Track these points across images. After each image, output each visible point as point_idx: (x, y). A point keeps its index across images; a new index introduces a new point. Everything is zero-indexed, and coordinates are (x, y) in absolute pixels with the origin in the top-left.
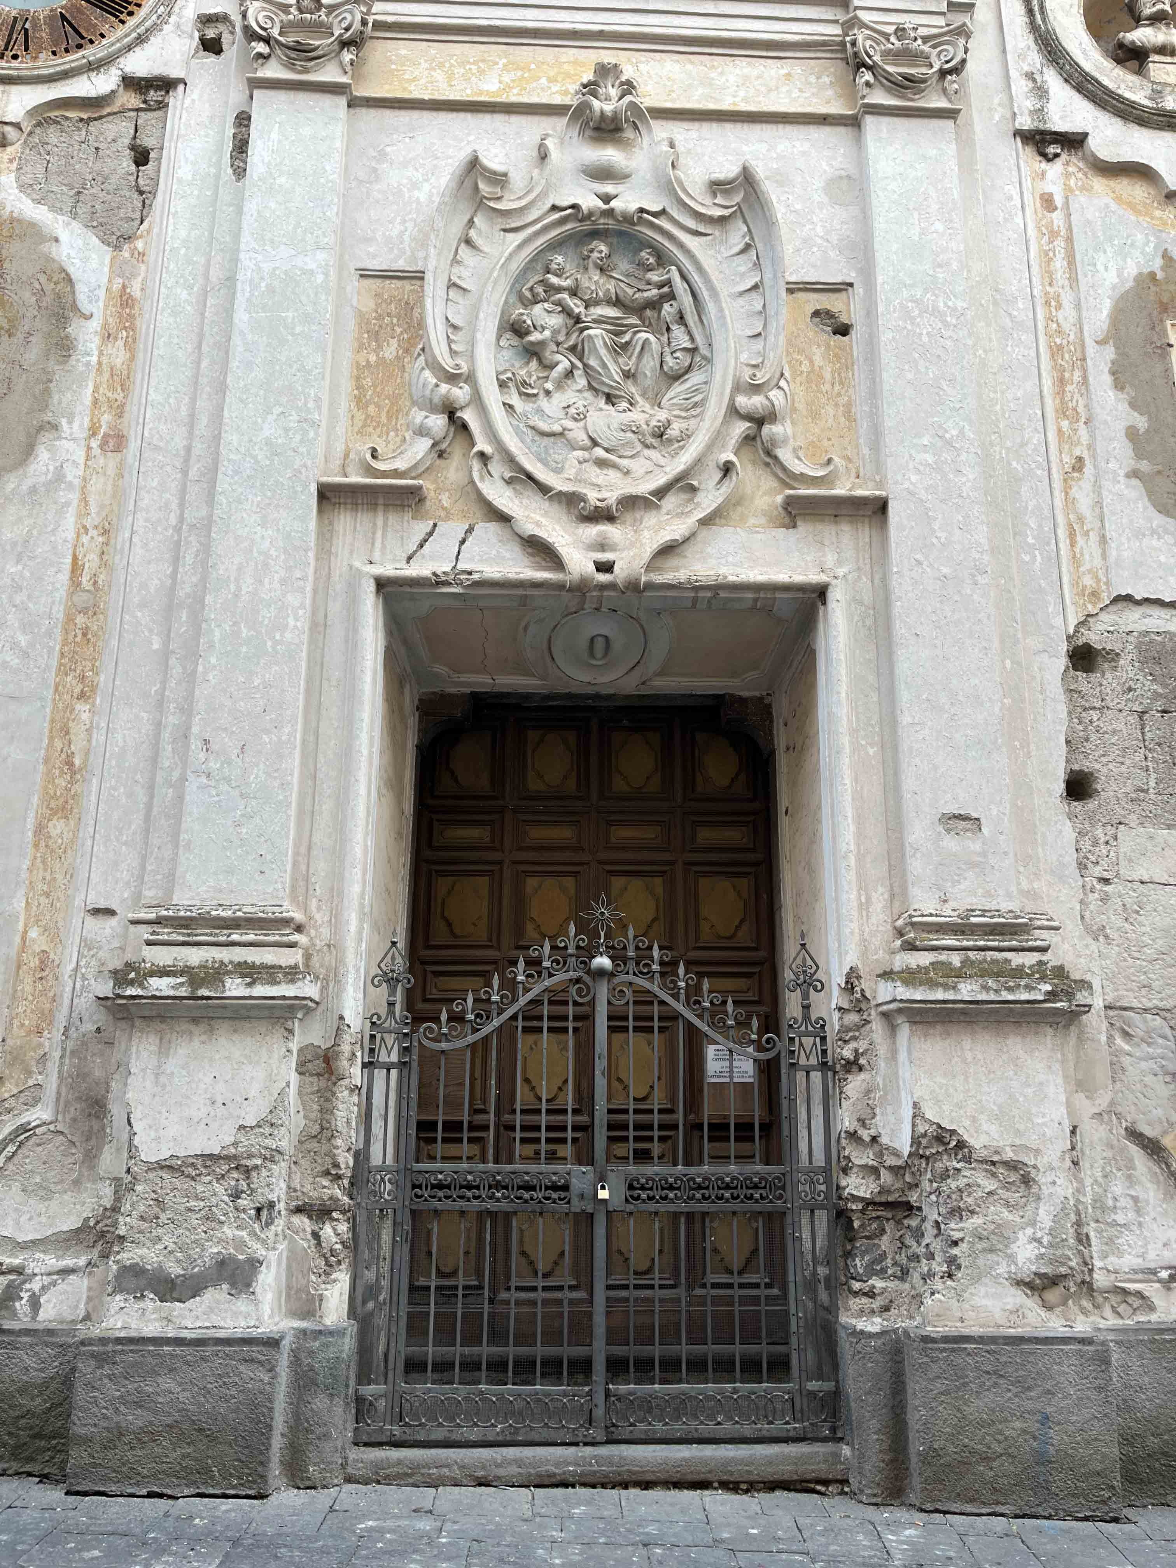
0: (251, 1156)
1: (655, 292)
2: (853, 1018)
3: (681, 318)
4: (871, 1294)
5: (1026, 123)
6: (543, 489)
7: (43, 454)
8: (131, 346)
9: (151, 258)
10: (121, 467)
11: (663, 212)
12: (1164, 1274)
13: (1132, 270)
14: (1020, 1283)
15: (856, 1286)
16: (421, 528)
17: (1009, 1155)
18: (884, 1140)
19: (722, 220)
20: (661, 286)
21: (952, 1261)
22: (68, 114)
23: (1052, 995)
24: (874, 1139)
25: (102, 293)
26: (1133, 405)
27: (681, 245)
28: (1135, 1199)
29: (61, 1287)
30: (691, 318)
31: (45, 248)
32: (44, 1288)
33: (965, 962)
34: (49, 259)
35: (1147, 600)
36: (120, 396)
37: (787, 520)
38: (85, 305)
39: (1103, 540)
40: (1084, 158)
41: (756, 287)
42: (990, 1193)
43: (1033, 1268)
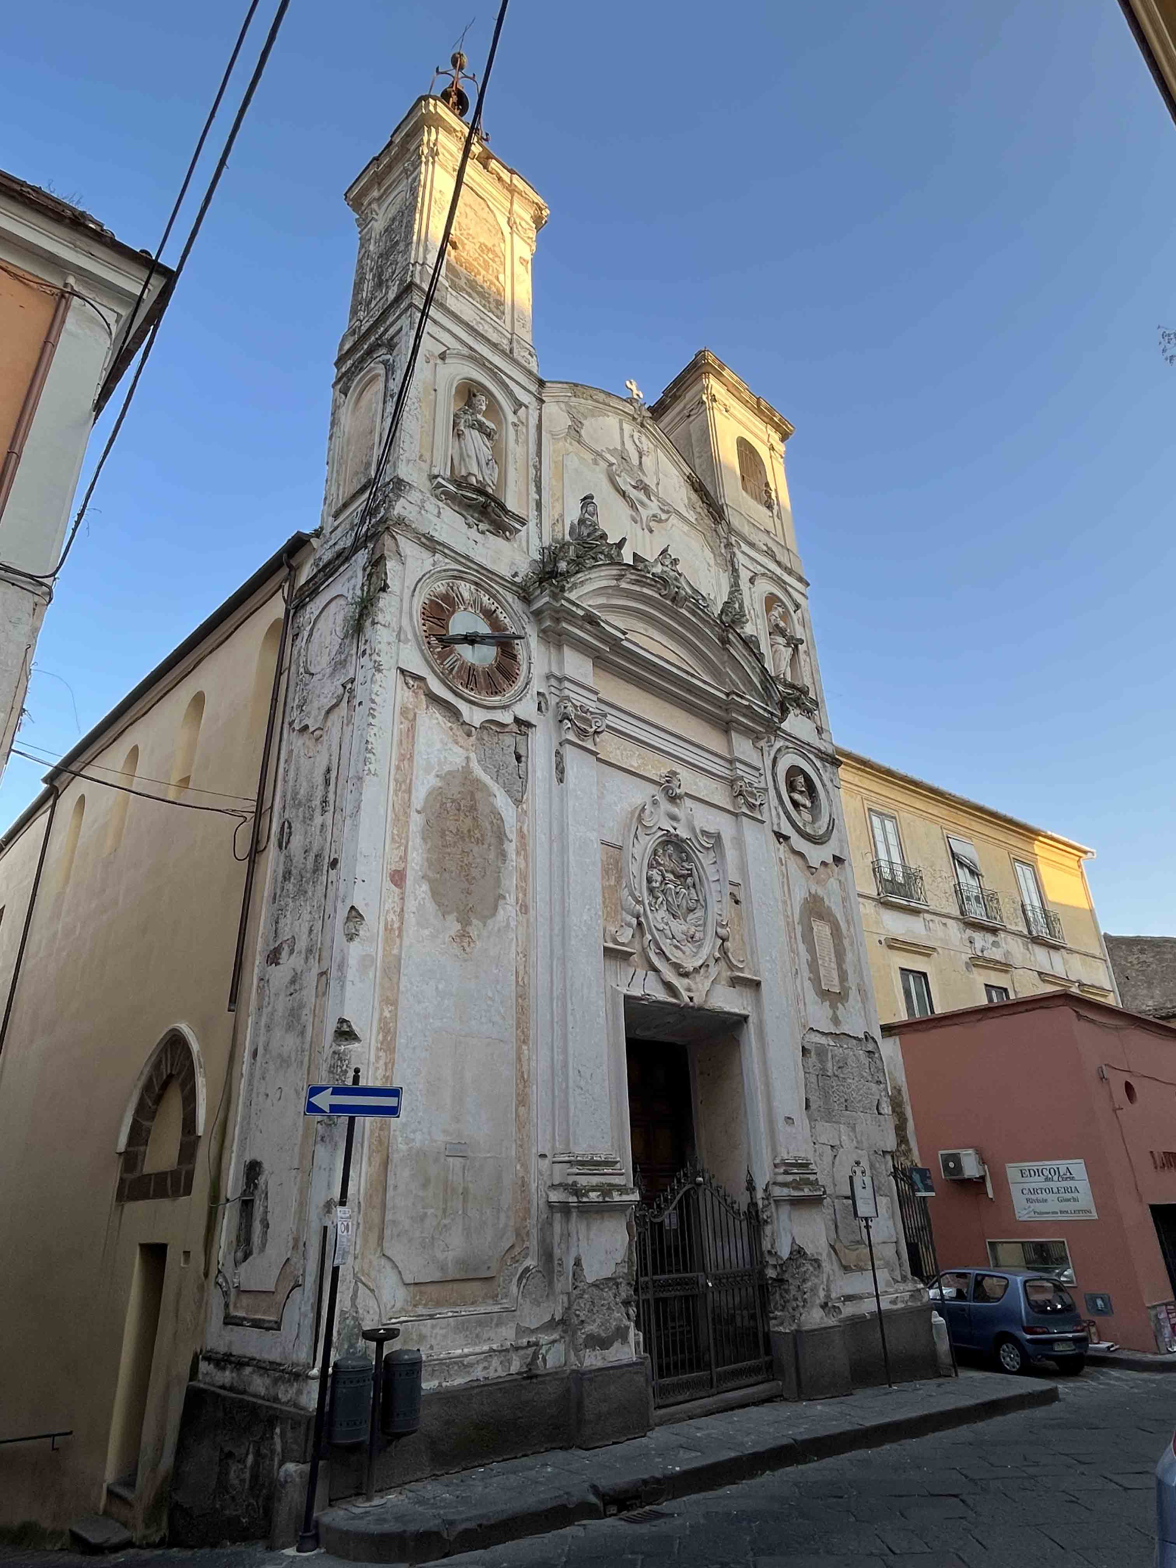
0: (620, 1277)
1: (686, 872)
2: (766, 1202)
3: (694, 886)
4: (775, 1318)
5: (776, 828)
6: (668, 959)
7: (501, 912)
8: (526, 859)
9: (530, 813)
10: (528, 921)
11: (690, 839)
12: (842, 1299)
13: (803, 895)
15: (771, 1315)
16: (631, 971)
18: (779, 1253)
19: (708, 848)
20: (688, 870)
21: (805, 1301)
22: (492, 727)
24: (776, 1253)
25: (514, 829)
26: (807, 951)
27: (697, 856)
28: (833, 1270)
29: (553, 1349)
30: (698, 886)
31: (491, 799)
32: (547, 1352)
34: (492, 804)
35: (817, 1031)
36: (524, 885)
37: (731, 984)
38: (510, 836)
39: (805, 1004)
40: (788, 845)
41: (718, 880)
42: (812, 1272)
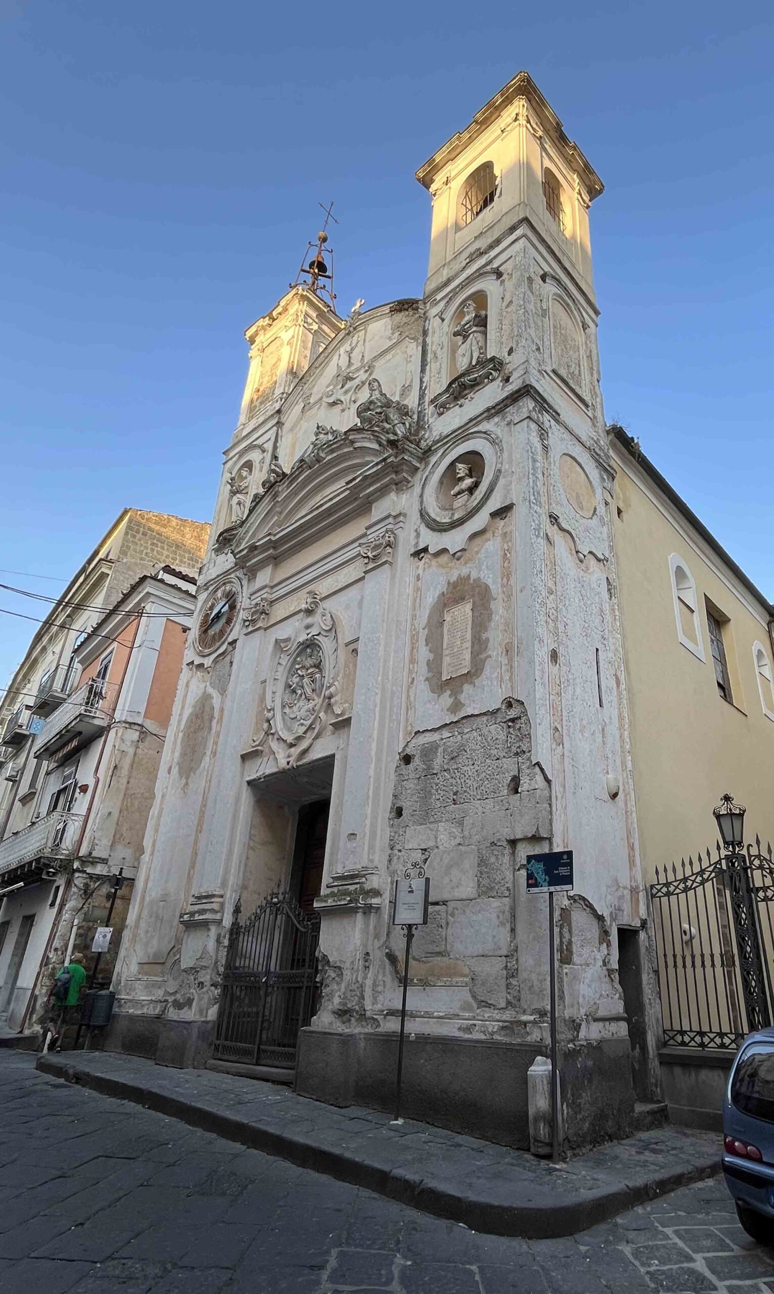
1: (319, 659)
5: (413, 550)
7: (203, 762)
8: (221, 723)
9: (228, 695)
10: (215, 760)
11: (319, 633)
12: (385, 1012)
13: (437, 593)
14: (334, 1013)
16: (260, 761)
17: (338, 964)
20: (320, 657)
22: (218, 660)
23: (350, 901)
25: (218, 710)
26: (430, 651)
27: (322, 642)
28: (384, 981)
31: (212, 701)
32: (168, 1007)
33: (339, 890)
34: (211, 704)
35: (423, 731)
36: (217, 740)
38: (215, 715)
39: (415, 709)
40: (429, 555)
41: (336, 649)
42: (333, 979)
43: (338, 1007)
